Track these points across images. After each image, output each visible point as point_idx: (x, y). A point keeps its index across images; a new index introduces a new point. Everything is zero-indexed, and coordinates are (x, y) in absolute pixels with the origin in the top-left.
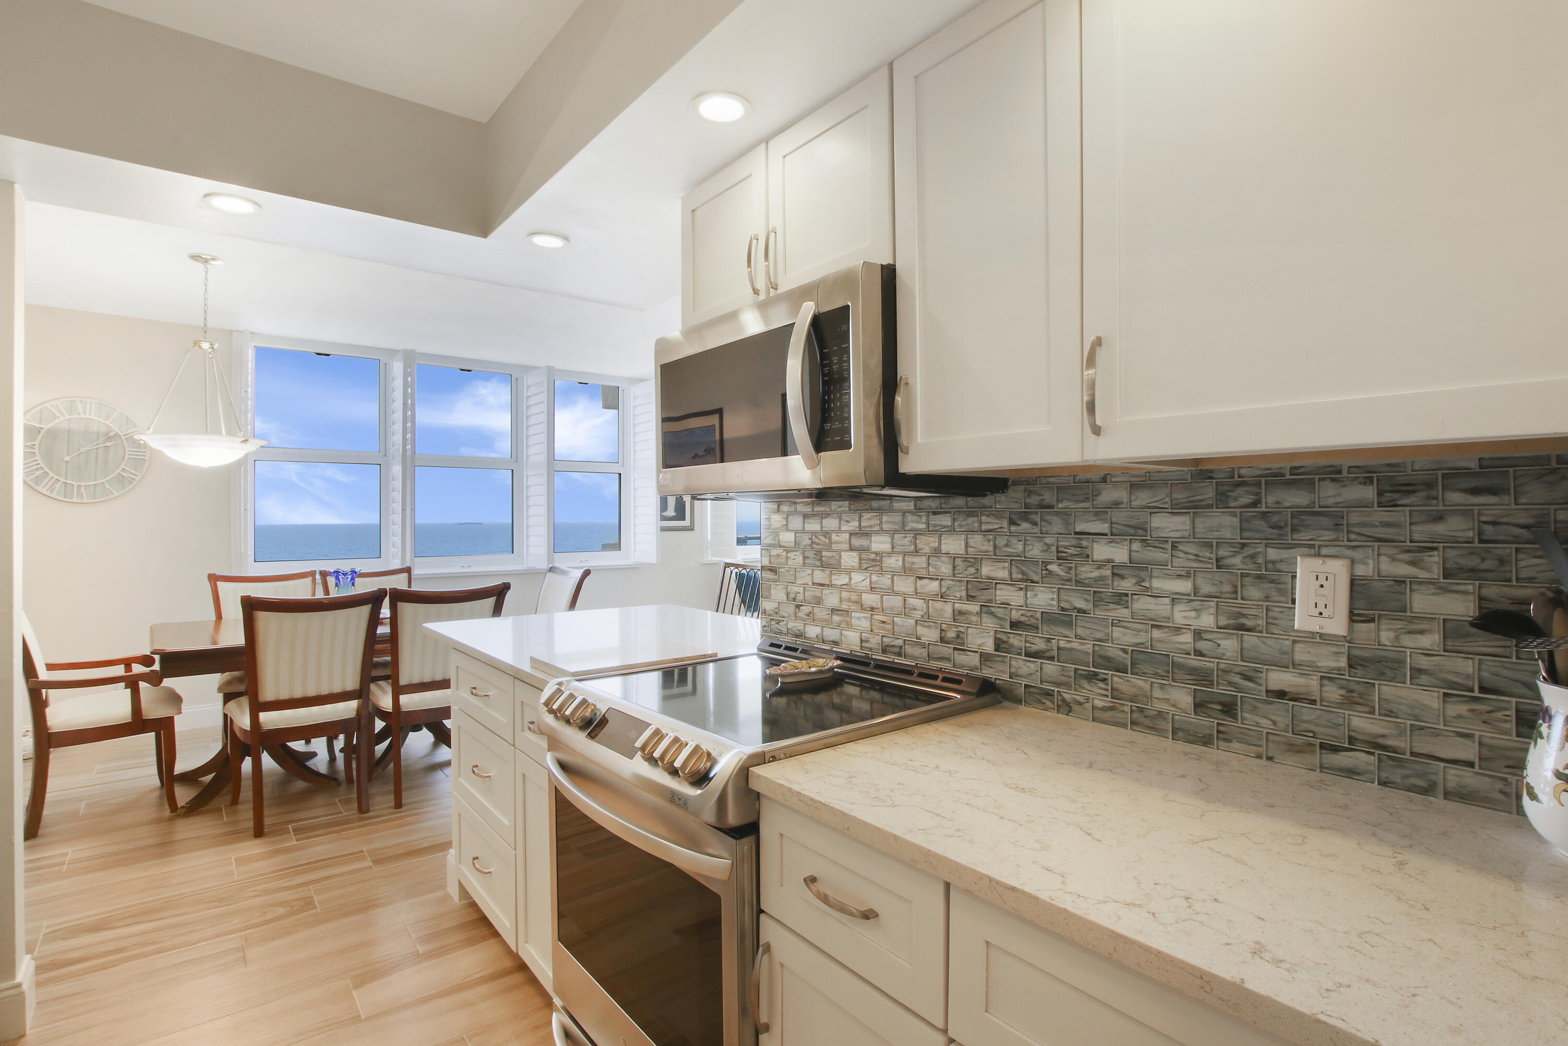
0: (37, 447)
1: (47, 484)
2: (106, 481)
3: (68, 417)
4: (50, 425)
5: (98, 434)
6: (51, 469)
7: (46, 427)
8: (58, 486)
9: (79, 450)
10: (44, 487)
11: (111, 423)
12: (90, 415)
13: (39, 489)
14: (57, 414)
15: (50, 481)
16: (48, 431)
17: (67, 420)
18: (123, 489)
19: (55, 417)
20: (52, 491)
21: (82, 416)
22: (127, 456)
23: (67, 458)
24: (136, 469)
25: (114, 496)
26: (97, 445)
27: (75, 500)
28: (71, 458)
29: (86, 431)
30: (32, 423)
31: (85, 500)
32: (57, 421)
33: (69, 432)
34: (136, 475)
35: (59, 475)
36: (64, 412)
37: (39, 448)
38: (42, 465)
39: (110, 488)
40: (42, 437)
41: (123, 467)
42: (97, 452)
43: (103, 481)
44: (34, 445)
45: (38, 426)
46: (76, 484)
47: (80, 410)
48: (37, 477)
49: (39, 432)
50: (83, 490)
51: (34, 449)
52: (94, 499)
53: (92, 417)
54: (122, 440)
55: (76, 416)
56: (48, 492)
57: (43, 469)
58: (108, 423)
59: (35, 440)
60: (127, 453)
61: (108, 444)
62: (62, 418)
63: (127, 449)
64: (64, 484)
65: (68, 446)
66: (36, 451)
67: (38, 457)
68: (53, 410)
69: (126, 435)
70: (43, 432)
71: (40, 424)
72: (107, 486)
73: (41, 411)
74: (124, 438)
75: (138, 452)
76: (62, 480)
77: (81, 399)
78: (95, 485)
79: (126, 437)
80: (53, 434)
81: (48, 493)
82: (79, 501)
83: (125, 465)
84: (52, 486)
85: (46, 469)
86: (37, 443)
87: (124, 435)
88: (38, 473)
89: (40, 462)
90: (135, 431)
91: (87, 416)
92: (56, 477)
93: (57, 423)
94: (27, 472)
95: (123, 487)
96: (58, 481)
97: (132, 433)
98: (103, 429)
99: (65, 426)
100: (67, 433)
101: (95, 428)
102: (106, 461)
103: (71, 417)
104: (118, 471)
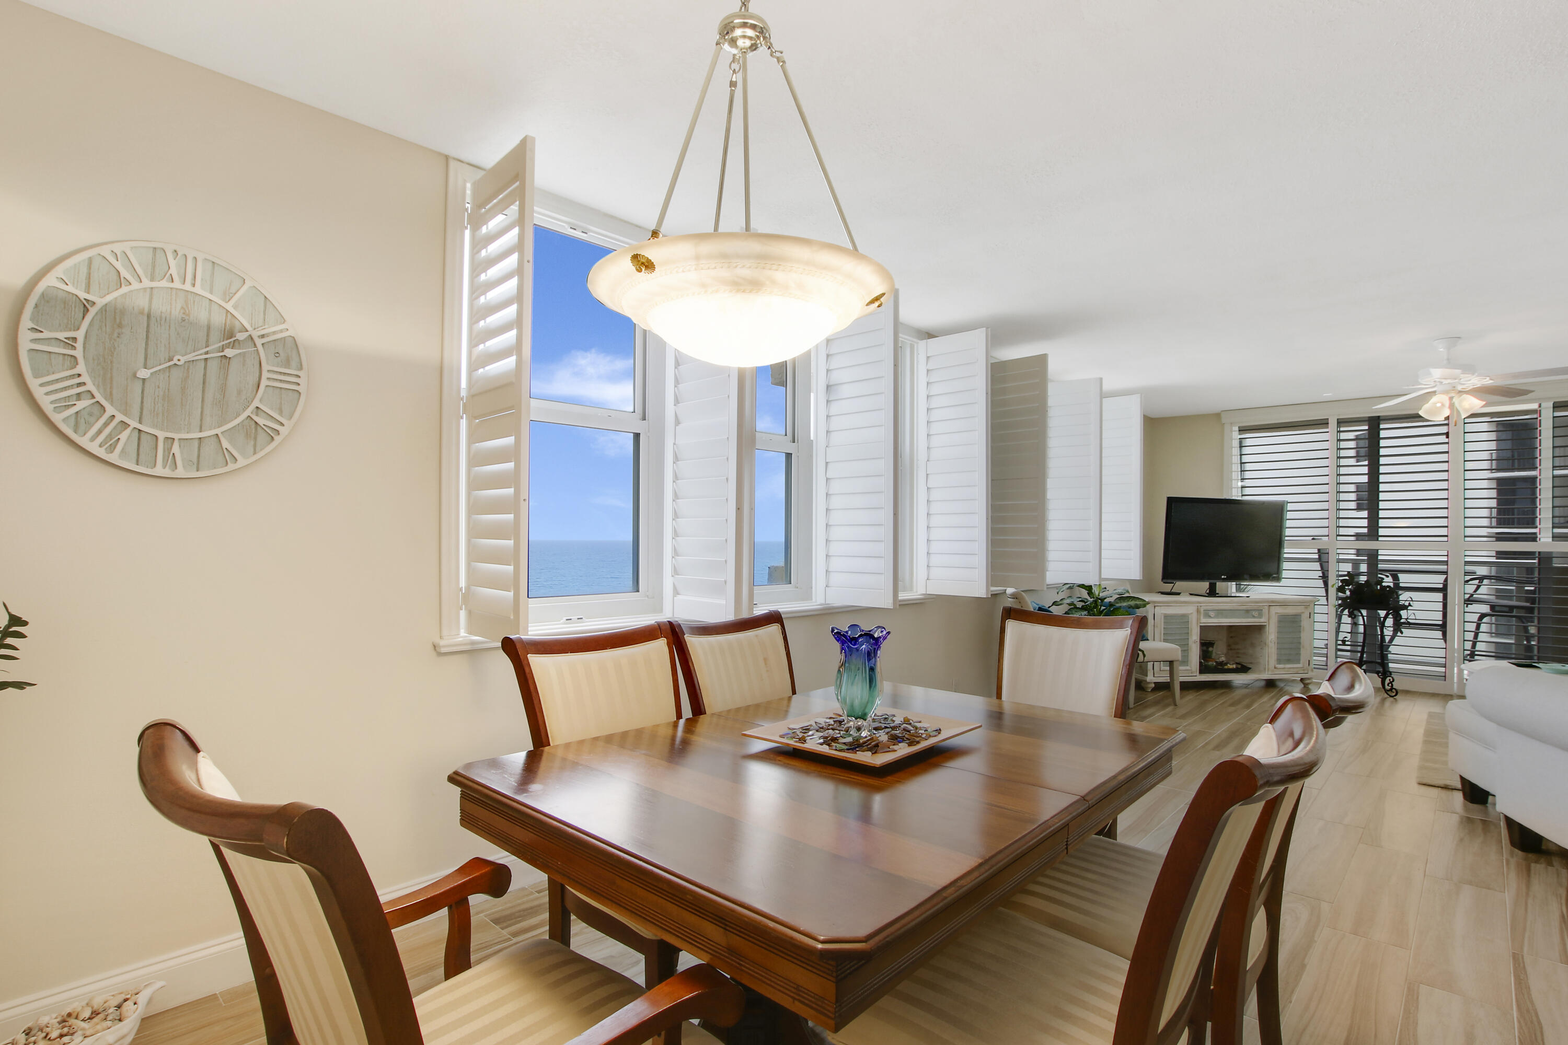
0: (79, 345)
1: (100, 432)
2: (223, 433)
3: (147, 283)
4: (109, 298)
5: (209, 327)
6: (110, 397)
7: (101, 302)
8: (124, 436)
9: (171, 359)
10: (93, 439)
11: (235, 307)
12: (194, 285)
13: (83, 442)
14: (124, 273)
15: (106, 424)
16: (104, 309)
17: (145, 289)
18: (255, 453)
19: (120, 281)
20: (111, 449)
21: (177, 284)
22: (264, 383)
23: (143, 373)
24: (281, 412)
25: (238, 465)
26: (207, 353)
27: (159, 470)
28: (152, 374)
29: (184, 320)
30: (70, 288)
31: (180, 472)
32: (124, 289)
33: (149, 316)
34: (282, 424)
35: (127, 412)
36: (140, 271)
37: (84, 348)
38: (90, 386)
39: (230, 448)
40: (91, 324)
41: (256, 403)
42: (205, 368)
43: (218, 431)
44: (75, 339)
45: (83, 295)
46: (161, 435)
47: (174, 271)
48: (79, 413)
49: (86, 310)
50: (176, 449)
51: (74, 348)
52: (198, 469)
53: (198, 289)
54: (255, 346)
55: (164, 283)
56: (102, 450)
57: (93, 397)
58: (229, 306)
59: (74, 328)
60: (265, 375)
61: (229, 352)
62: (135, 285)
63: (265, 367)
64: (136, 433)
65: (146, 349)
66: (78, 353)
67: (81, 368)
68: (118, 265)
69: (263, 336)
70: (93, 311)
71: (91, 293)
72: (225, 444)
73: (90, 260)
74: (259, 342)
75: (285, 374)
76: (134, 424)
77: (173, 246)
78: (200, 438)
79: (263, 333)
80: (113, 318)
81: (101, 453)
82: (167, 472)
83: (261, 401)
84: (110, 437)
85: (99, 397)
86: (80, 335)
87: (260, 336)
88: (81, 405)
89: (85, 378)
90: (281, 331)
91: (188, 286)
92: (120, 417)
93: (124, 296)
94: (52, 402)
95: (255, 446)
96: (124, 425)
97: (274, 333)
98: (218, 319)
99: (142, 302)
100: (145, 318)
101: (201, 314)
102: (223, 389)
103: (154, 284)
104: (248, 412)
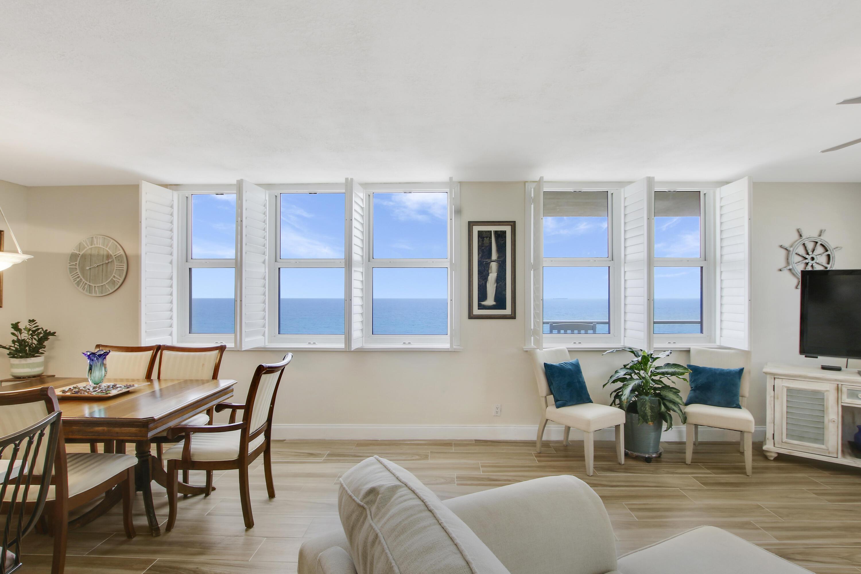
2: (107, 284)
3: (90, 247)
4: (83, 252)
5: (103, 255)
6: (84, 277)
7: (81, 253)
8: (86, 287)
10: (81, 288)
11: (109, 249)
14: (86, 246)
15: (83, 284)
16: (82, 255)
20: (84, 290)
21: (96, 246)
22: (116, 268)
24: (120, 276)
25: (110, 292)
26: (103, 262)
27: (93, 295)
29: (98, 255)
30: (76, 252)
31: (98, 295)
32: (86, 249)
34: (120, 280)
35: (87, 281)
36: (89, 244)
37: (79, 265)
38: (80, 275)
39: (108, 288)
40: (80, 259)
42: (102, 266)
43: (105, 283)
44: (77, 264)
45: (78, 253)
46: (93, 285)
47: (95, 242)
48: (78, 282)
49: (78, 256)
50: (97, 289)
51: (76, 266)
52: (102, 294)
53: (101, 246)
55: (94, 246)
56: (82, 290)
57: (80, 277)
58: (107, 249)
59: (76, 261)
60: (115, 266)
61: (107, 261)
62: (88, 248)
63: (116, 264)
64: (89, 286)
66: (77, 267)
67: (78, 271)
68: (84, 244)
69: (115, 255)
70: (80, 256)
71: (79, 252)
72: (107, 286)
73: (79, 244)
74: (114, 257)
75: (120, 265)
76: (88, 283)
77: (96, 236)
78: (102, 285)
79: (115, 256)
80: (84, 256)
82: (95, 295)
83: (115, 274)
84: (84, 287)
86: (78, 262)
87: (114, 256)
88: (78, 279)
89: (79, 273)
90: (120, 253)
91: (98, 246)
92: (85, 282)
93: (86, 251)
94: (73, 280)
95: (114, 287)
96: (86, 283)
97: (118, 254)
98: (105, 253)
99: (89, 252)
100: (90, 256)
101: (102, 252)
102: (107, 272)
103: (92, 247)
104: (112, 277)
